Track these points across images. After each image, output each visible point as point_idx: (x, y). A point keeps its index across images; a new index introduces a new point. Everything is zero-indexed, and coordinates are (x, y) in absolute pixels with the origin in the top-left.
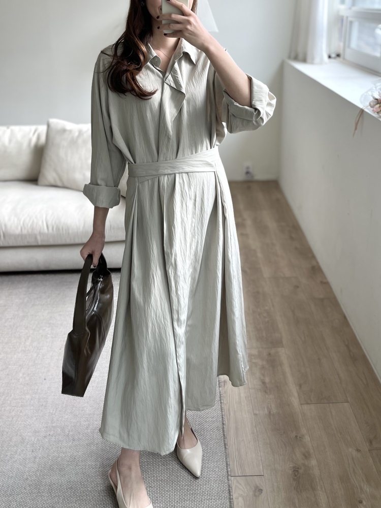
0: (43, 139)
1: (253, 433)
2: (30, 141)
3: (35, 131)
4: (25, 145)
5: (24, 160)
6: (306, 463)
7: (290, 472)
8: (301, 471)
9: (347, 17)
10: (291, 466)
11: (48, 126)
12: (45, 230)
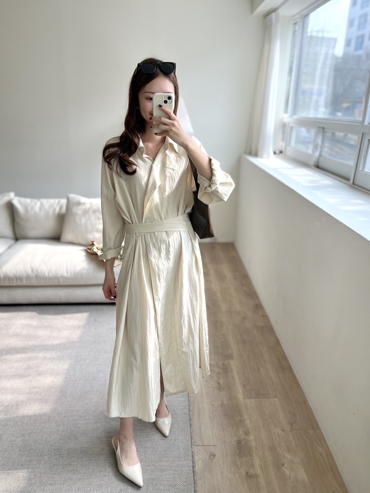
0: (64, 210)
1: (210, 417)
2: (55, 210)
3: (59, 202)
4: (51, 212)
6: (247, 438)
7: (235, 444)
8: (243, 443)
9: (289, 124)
10: (236, 439)
11: (68, 199)
12: (65, 274)
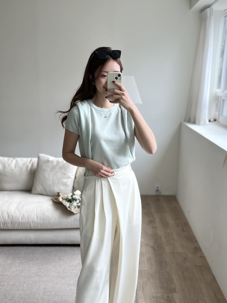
2: (27, 166)
3: (30, 161)
4: (24, 169)
5: (23, 178)
9: (221, 97)
11: (39, 158)
12: (36, 220)
